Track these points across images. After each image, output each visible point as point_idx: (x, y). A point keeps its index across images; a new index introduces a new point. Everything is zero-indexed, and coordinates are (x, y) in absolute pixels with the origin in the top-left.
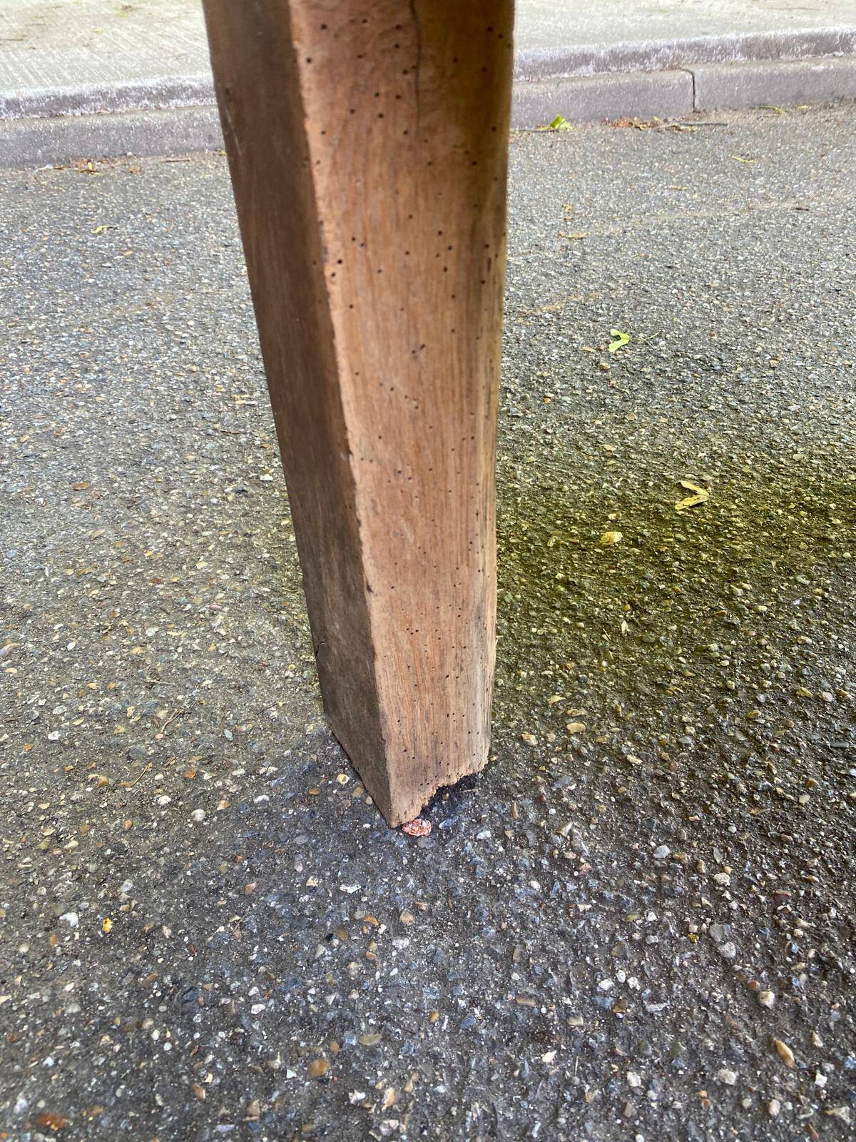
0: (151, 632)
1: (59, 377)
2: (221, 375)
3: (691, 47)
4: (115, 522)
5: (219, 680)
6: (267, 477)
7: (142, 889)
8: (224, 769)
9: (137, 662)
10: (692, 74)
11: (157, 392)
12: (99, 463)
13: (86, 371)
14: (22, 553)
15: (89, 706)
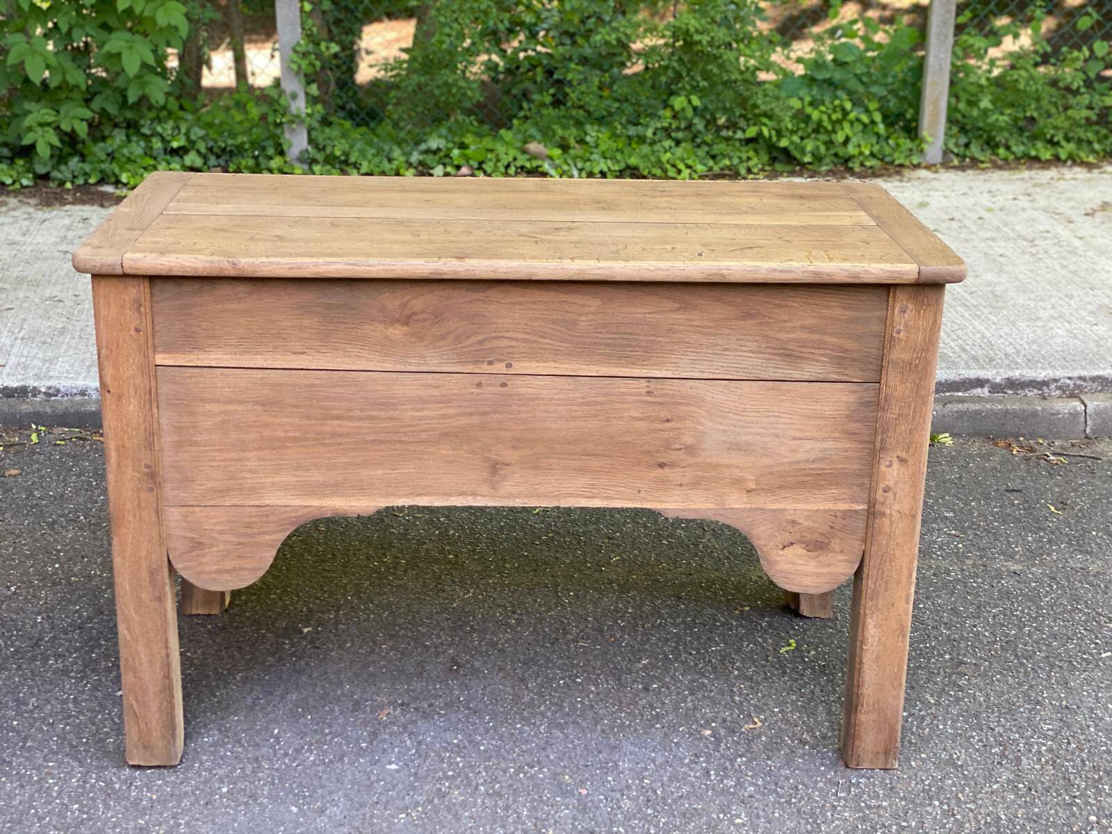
0: (518, 726)
1: (501, 614)
2: (577, 627)
3: (1094, 379)
4: (513, 687)
5: (537, 745)
6: (579, 680)
7: (501, 787)
8: (533, 767)
9: (512, 734)
10: (1085, 406)
11: (544, 631)
12: (511, 661)
13: (514, 612)
14: (477, 691)
15: (494, 743)
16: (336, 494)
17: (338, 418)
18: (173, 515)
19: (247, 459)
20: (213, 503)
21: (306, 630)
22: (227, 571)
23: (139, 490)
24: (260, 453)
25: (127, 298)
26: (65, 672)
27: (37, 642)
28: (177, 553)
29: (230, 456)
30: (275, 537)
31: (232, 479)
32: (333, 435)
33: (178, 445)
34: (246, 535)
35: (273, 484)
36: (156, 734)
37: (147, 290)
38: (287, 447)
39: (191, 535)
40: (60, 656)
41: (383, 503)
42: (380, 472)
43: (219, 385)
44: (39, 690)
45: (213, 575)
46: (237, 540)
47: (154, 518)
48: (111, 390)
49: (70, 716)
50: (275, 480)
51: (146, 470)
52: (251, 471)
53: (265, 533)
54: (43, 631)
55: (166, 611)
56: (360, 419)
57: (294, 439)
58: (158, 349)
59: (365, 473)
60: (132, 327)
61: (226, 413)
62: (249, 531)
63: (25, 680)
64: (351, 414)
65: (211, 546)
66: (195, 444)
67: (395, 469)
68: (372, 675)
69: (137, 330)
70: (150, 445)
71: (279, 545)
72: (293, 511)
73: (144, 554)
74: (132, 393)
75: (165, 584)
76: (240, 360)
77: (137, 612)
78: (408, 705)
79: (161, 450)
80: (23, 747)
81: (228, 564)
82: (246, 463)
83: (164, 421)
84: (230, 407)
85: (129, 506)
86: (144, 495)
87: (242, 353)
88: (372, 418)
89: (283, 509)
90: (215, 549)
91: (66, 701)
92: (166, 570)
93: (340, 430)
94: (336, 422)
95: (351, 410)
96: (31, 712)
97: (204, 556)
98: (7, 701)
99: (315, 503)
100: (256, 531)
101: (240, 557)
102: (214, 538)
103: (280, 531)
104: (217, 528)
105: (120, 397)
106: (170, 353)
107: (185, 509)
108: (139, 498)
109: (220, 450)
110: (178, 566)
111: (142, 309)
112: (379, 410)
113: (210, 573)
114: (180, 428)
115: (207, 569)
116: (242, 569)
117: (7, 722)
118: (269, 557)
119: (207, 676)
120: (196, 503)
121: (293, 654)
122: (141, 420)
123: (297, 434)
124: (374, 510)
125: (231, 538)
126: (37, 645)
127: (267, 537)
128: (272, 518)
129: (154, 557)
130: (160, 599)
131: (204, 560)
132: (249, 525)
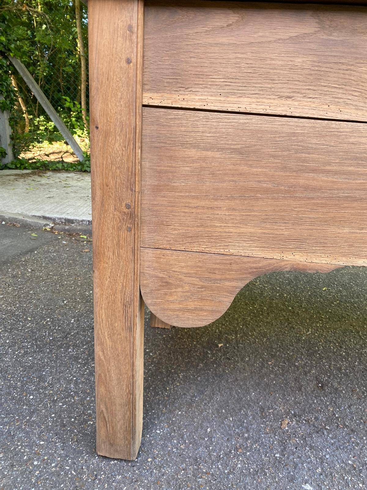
16: (299, 249)
17: (314, 171)
18: (148, 255)
19: (219, 208)
20: (182, 248)
21: (220, 345)
22: (189, 311)
23: (119, 229)
24: (232, 203)
25: (121, 24)
26: (76, 359)
27: (67, 335)
28: (148, 290)
29: (203, 203)
30: (234, 284)
31: (202, 226)
32: (306, 188)
33: (157, 189)
34: (209, 279)
35: (240, 234)
36: (120, 436)
37: (141, 16)
38: (257, 199)
39: (161, 275)
40: (76, 346)
41: (342, 262)
42: (346, 230)
43: (201, 129)
44: (56, 370)
45: (177, 313)
46: (201, 283)
47: (131, 257)
48: (99, 126)
49: (69, 395)
50: (242, 230)
51: (126, 210)
52: (221, 220)
53: (226, 279)
54: (72, 329)
55: (134, 338)
56: (336, 173)
57: (266, 191)
58: (146, 87)
59: (332, 230)
60: (124, 57)
61: (204, 159)
62: (213, 276)
63: (51, 361)
64: (328, 168)
65: (178, 286)
66: (173, 189)
67: (362, 229)
68: (267, 385)
69: (129, 61)
70: (131, 187)
71: (238, 290)
72: (254, 262)
73: (120, 287)
74: (118, 130)
75: (135, 316)
76: (224, 102)
77: (110, 337)
78: (300, 416)
79: (141, 192)
80: (28, 420)
81: (191, 305)
82: (217, 212)
83: (147, 164)
84: (209, 153)
85: (109, 243)
86: (124, 234)
87: (227, 95)
88: (350, 173)
89: (246, 260)
90: (180, 289)
91: (69, 382)
92: (137, 304)
93: (314, 183)
94: (311, 175)
95: (329, 164)
96: (46, 388)
97: (171, 294)
98: (34, 377)
99: (277, 256)
100: (218, 277)
101: (202, 299)
102: (181, 280)
103: (242, 279)
104: (185, 270)
105: (107, 135)
106: (157, 91)
107: (159, 251)
108: (119, 236)
109: (194, 197)
110: (148, 301)
111: (134, 37)
112: (358, 165)
113: (174, 310)
114: (160, 172)
115: (172, 306)
116: (202, 310)
117: (26, 396)
118: (227, 302)
119: (161, 373)
120: (168, 247)
121: (214, 362)
122: (125, 158)
123: (270, 186)
124: (333, 267)
125: (196, 281)
126: (66, 337)
127: (227, 283)
128: (234, 267)
129: (128, 291)
130: (131, 329)
131: (171, 299)
132: (212, 271)
